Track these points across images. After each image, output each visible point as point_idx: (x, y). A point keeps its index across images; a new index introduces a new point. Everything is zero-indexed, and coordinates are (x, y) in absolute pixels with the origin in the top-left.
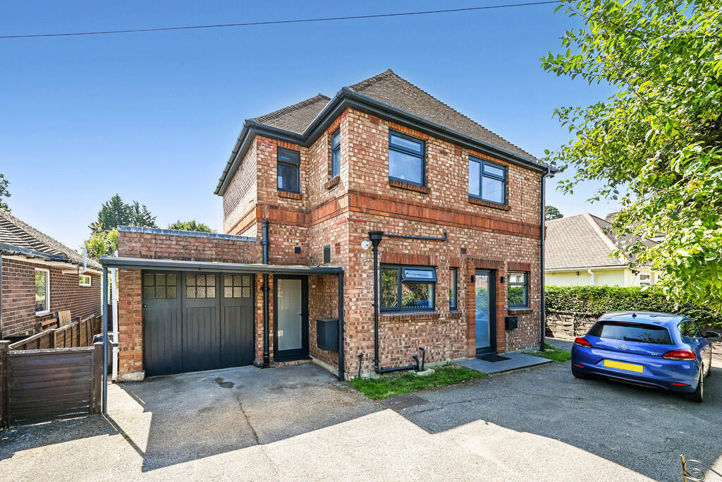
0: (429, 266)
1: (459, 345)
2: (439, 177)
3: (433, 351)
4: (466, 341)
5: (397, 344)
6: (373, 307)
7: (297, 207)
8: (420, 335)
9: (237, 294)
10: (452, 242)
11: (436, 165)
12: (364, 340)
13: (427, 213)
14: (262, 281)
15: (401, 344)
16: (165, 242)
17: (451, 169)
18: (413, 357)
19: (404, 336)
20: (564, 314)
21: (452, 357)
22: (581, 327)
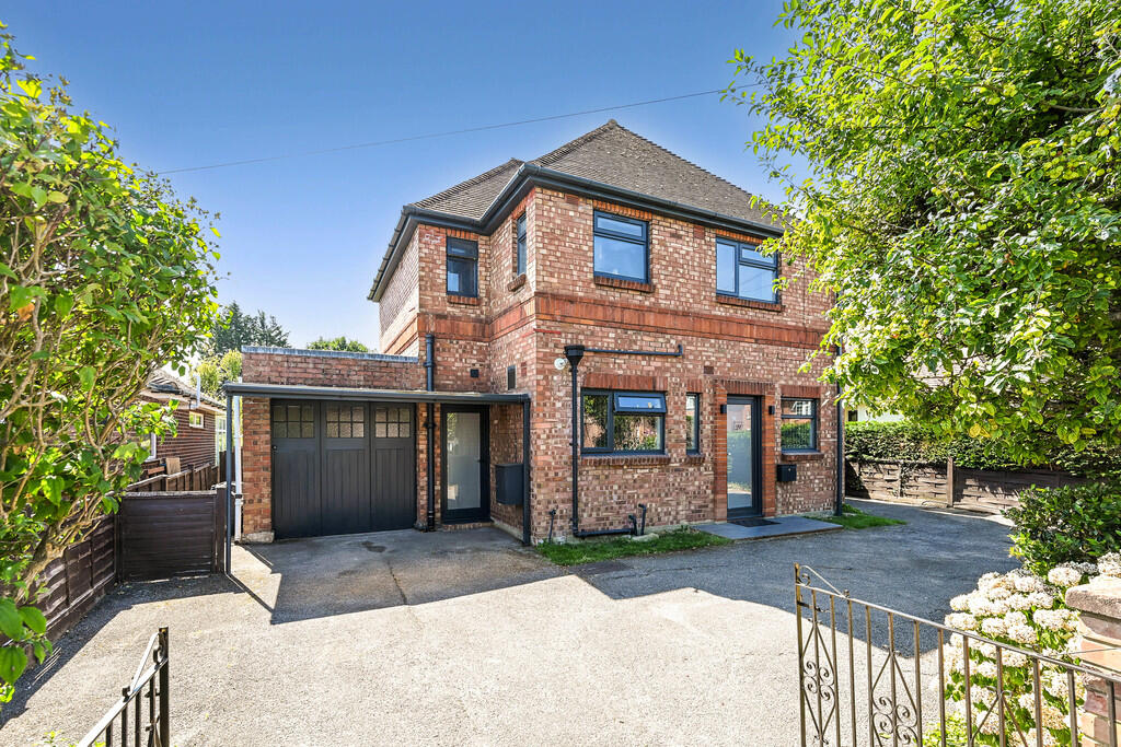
0: (655, 391)
1: (701, 502)
2: (670, 269)
3: (659, 510)
4: (711, 497)
5: (605, 498)
6: (571, 447)
7: (473, 316)
8: (641, 487)
9: (393, 432)
10: (691, 357)
11: (665, 253)
12: (558, 491)
13: (651, 319)
14: (425, 414)
15: (611, 498)
16: (300, 365)
17: (688, 258)
18: (630, 517)
19: (616, 487)
20: (887, 463)
21: (689, 518)
22: (912, 483)
